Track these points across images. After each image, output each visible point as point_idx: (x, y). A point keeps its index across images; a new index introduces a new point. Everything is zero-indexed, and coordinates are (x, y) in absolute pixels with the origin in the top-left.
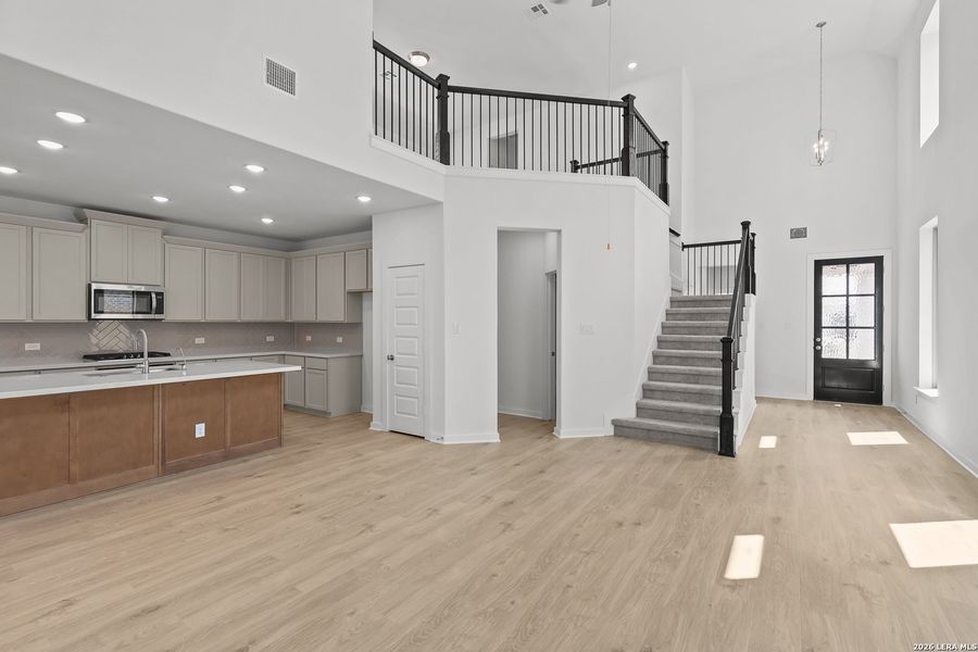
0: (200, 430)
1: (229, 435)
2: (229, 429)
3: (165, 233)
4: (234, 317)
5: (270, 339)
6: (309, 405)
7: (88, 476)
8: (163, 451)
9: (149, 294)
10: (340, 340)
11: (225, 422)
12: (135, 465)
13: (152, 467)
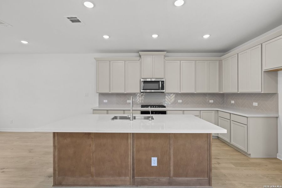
0: (154, 162)
1: (172, 168)
2: (172, 164)
3: (165, 56)
4: (192, 91)
5: (211, 101)
6: (233, 143)
7: (99, 175)
8: (133, 170)
9: (159, 82)
10: (255, 104)
11: (170, 158)
12: (120, 175)
13: (128, 178)
